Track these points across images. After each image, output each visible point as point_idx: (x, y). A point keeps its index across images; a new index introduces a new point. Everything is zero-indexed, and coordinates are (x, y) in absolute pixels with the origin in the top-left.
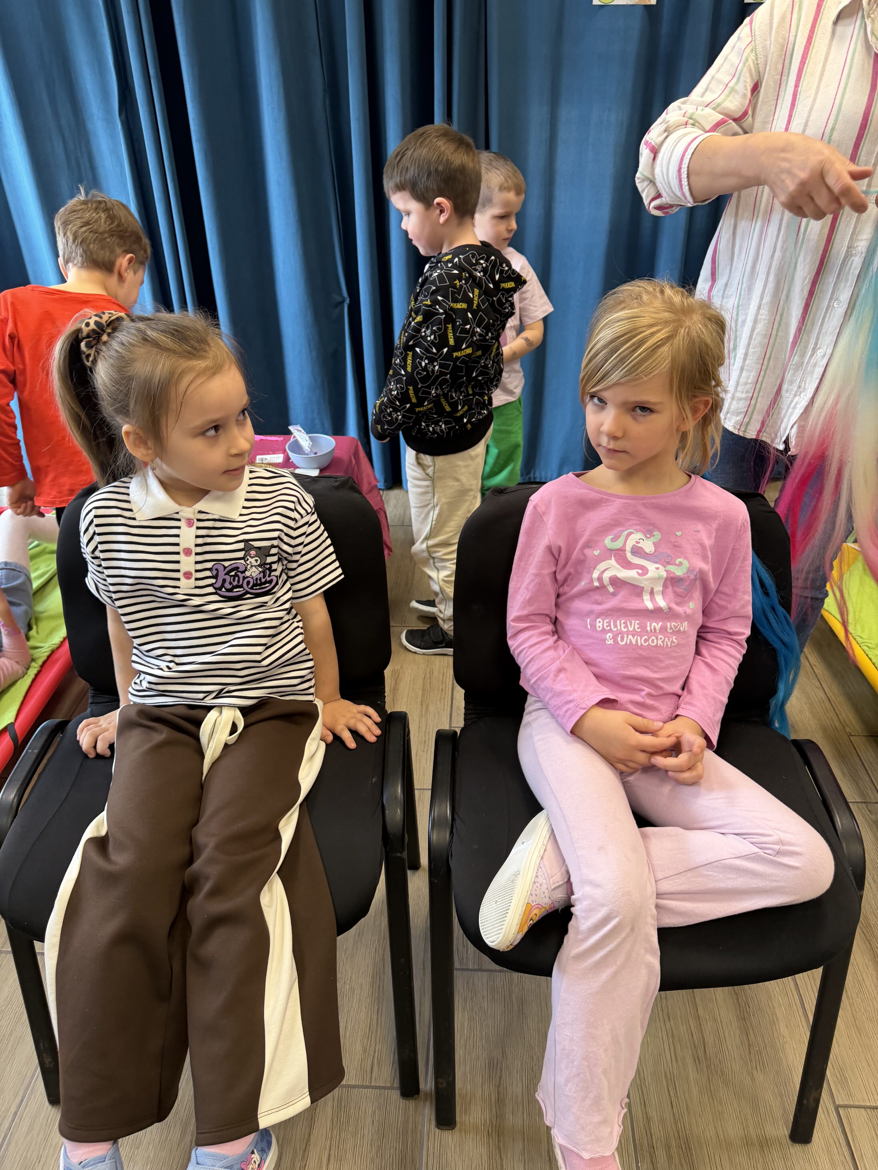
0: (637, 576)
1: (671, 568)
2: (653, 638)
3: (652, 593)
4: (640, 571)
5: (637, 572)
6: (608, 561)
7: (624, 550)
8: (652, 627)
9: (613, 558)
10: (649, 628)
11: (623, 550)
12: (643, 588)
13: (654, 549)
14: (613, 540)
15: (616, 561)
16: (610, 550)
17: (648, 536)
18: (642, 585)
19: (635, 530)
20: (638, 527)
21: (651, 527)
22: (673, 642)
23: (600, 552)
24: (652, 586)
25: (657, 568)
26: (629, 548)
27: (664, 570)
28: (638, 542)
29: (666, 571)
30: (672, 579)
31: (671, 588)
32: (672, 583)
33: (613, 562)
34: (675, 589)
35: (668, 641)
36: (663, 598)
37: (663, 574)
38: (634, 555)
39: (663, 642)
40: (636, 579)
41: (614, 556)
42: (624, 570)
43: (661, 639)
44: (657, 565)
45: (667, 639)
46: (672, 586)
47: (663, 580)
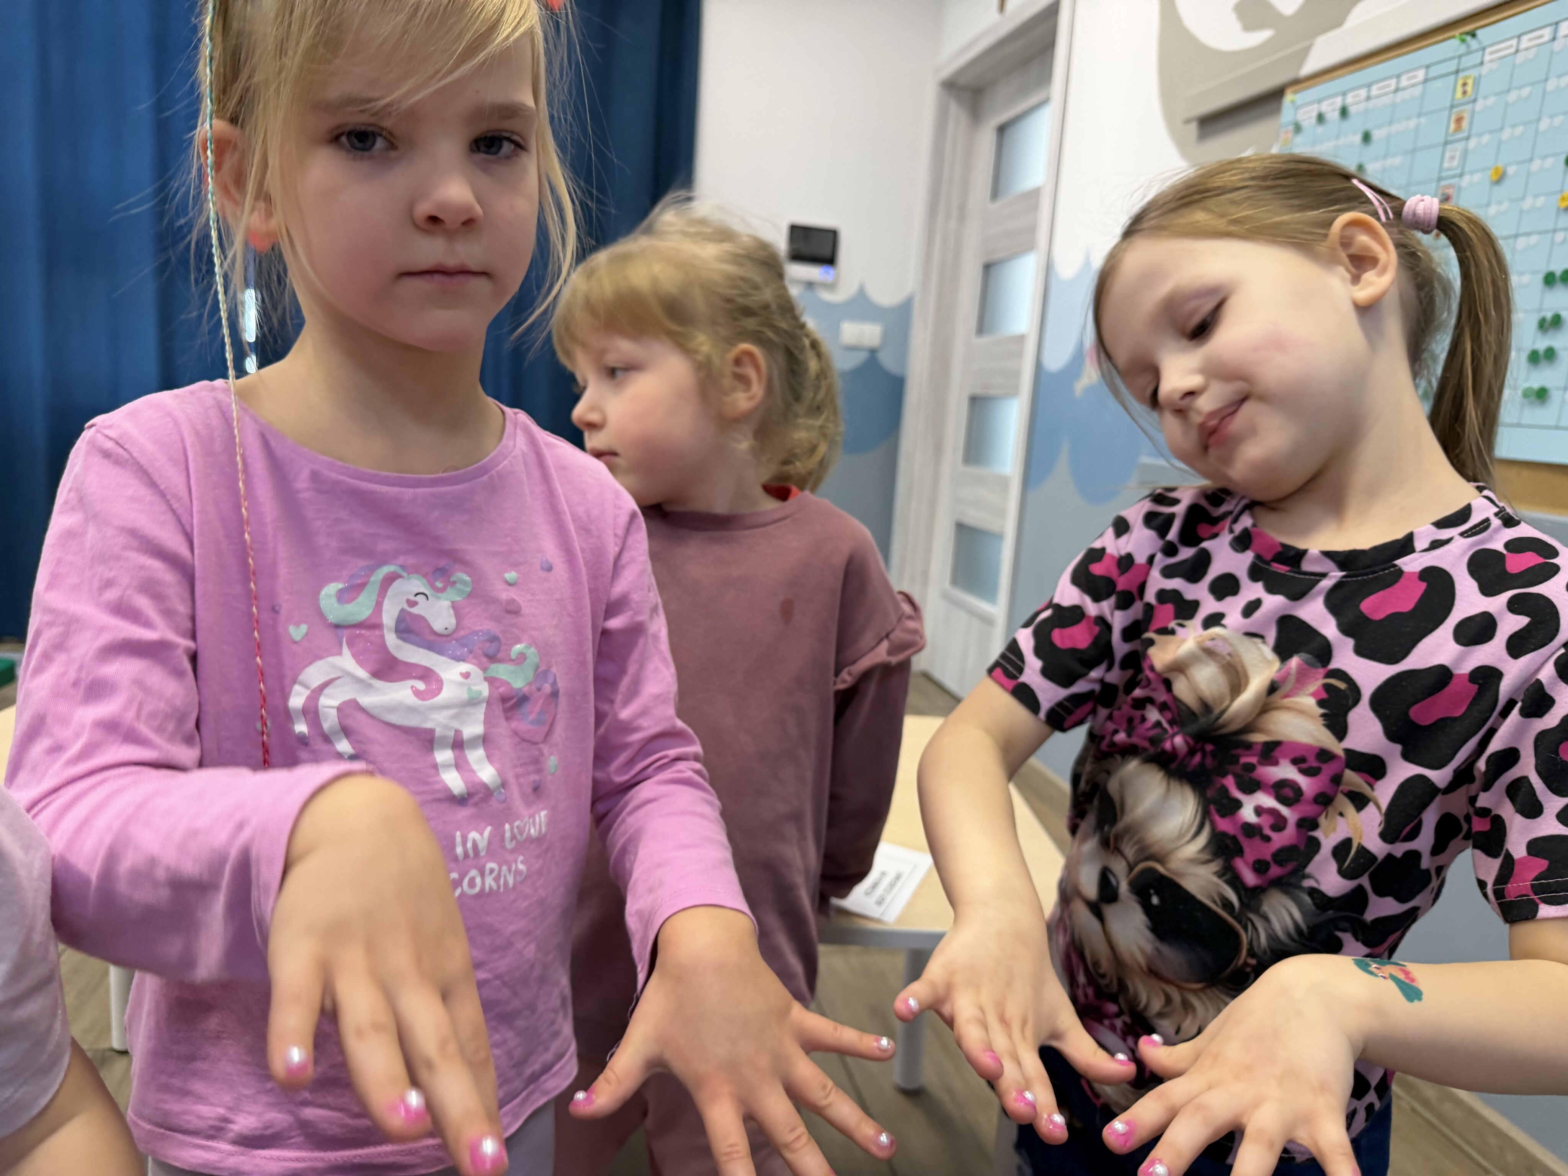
0: (412, 700)
1: (501, 671)
2: (473, 873)
3: (458, 745)
4: (421, 686)
5: (414, 688)
6: (331, 659)
7: (378, 626)
8: (469, 845)
9: (346, 650)
10: (459, 850)
11: (373, 625)
12: (434, 732)
13: (453, 621)
14: (344, 596)
15: (355, 656)
16: (337, 626)
17: (439, 585)
18: (428, 725)
19: (402, 567)
20: (411, 560)
21: (443, 563)
22: (518, 872)
23: (309, 629)
24: (455, 725)
25: (466, 675)
26: (389, 618)
27: (486, 679)
28: (412, 604)
29: (490, 680)
30: (504, 699)
31: (504, 723)
32: (506, 711)
33: (346, 661)
34: (514, 724)
35: (507, 874)
36: (489, 757)
37: (484, 690)
38: (405, 640)
39: (497, 879)
40: (412, 710)
41: (350, 645)
42: (378, 683)
43: (492, 871)
44: (465, 667)
45: (505, 868)
46: (507, 719)
47: (484, 705)
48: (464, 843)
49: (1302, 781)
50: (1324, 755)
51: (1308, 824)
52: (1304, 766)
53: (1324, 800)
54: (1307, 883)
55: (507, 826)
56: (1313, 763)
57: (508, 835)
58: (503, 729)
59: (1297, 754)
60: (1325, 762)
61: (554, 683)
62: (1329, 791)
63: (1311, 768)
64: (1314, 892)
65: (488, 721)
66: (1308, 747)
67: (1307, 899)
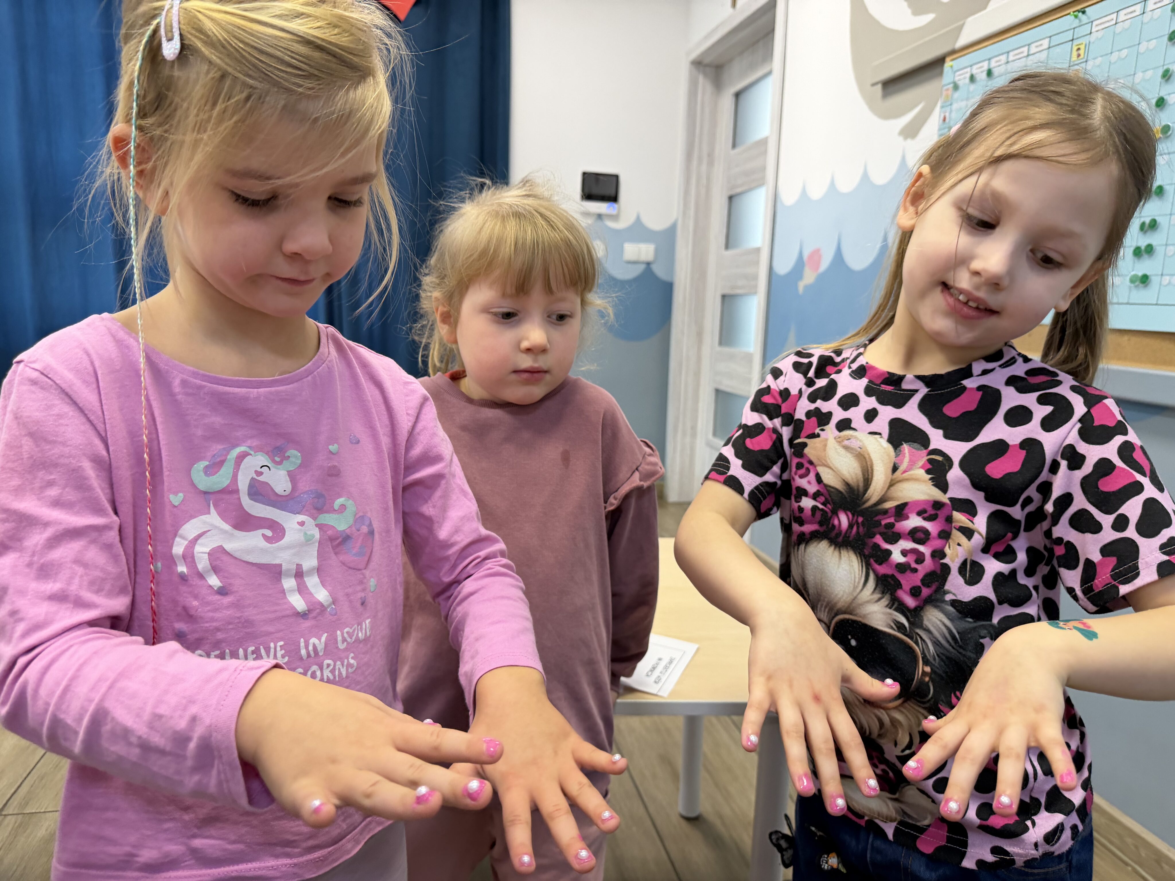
1: (328, 519)
2: (315, 668)
3: (299, 574)
4: (269, 533)
5: (264, 535)
6: (201, 518)
7: (237, 491)
8: (311, 648)
9: (212, 510)
10: (303, 652)
11: (231, 490)
12: (280, 566)
13: (290, 486)
14: (210, 471)
15: (220, 514)
16: (205, 493)
17: (278, 460)
18: (277, 562)
19: (251, 448)
20: (257, 443)
21: (282, 442)
22: (349, 665)
23: (184, 496)
24: (298, 561)
25: (302, 524)
26: (243, 484)
27: (317, 525)
28: (260, 474)
29: (320, 527)
30: (332, 539)
31: (333, 557)
32: (334, 548)
33: (213, 518)
34: (342, 558)
35: (341, 667)
36: (323, 583)
37: (316, 533)
38: (256, 501)
39: (333, 672)
40: (263, 551)
41: (216, 506)
42: (237, 533)
43: (328, 665)
44: (301, 518)
45: (338, 663)
46: (336, 554)
47: (317, 544)
48: (307, 647)
49: (928, 525)
50: (937, 505)
51: (939, 554)
52: (925, 515)
53: (945, 535)
54: (948, 597)
55: (339, 632)
56: (931, 511)
57: (340, 638)
58: (334, 561)
59: (919, 508)
60: (939, 509)
61: (370, 525)
62: (947, 528)
63: (931, 515)
64: (955, 603)
65: (321, 556)
66: (926, 502)
67: (950, 609)
